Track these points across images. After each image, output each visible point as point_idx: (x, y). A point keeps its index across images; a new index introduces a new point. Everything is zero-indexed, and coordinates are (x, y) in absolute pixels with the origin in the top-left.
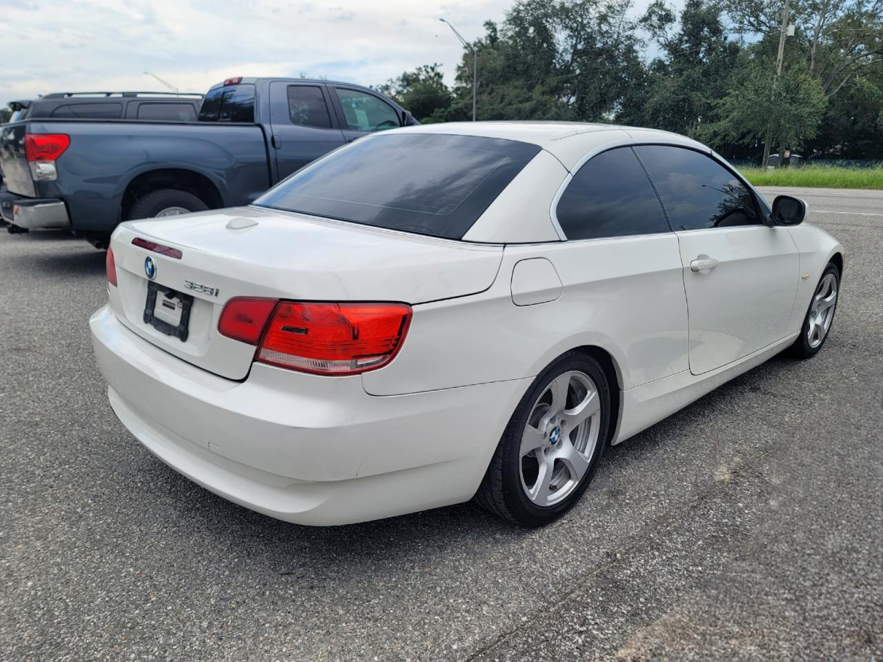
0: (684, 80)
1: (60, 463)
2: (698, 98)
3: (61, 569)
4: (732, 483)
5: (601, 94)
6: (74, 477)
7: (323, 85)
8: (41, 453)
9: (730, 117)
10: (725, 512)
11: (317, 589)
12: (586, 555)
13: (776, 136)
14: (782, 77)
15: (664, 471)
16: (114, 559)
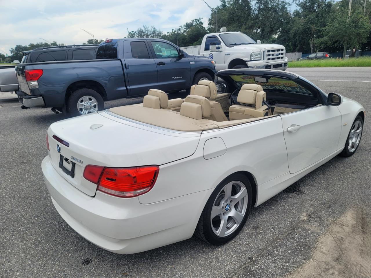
0: (307, 20)
1: (34, 217)
2: (314, 27)
3: (31, 267)
4: (307, 221)
5: (271, 28)
6: (39, 223)
7: (146, 40)
8: (27, 212)
9: (329, 35)
10: (302, 235)
11: (128, 276)
12: (240, 259)
13: (349, 43)
14: (351, 16)
15: (278, 216)
16: (51, 262)
